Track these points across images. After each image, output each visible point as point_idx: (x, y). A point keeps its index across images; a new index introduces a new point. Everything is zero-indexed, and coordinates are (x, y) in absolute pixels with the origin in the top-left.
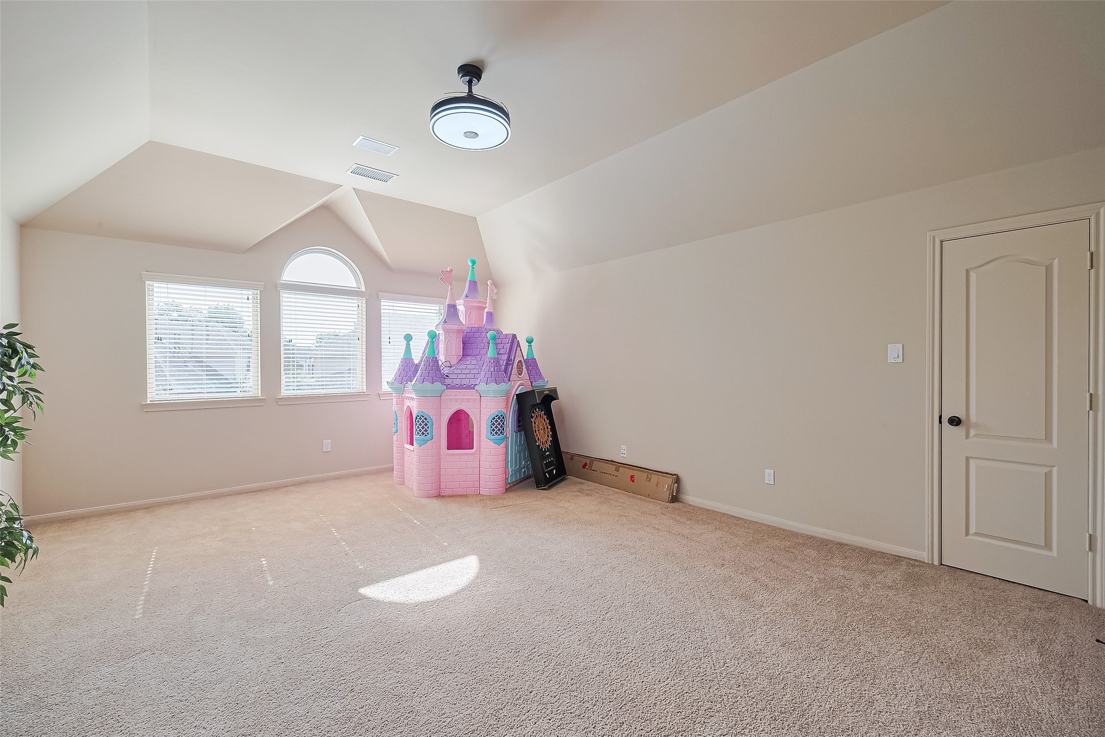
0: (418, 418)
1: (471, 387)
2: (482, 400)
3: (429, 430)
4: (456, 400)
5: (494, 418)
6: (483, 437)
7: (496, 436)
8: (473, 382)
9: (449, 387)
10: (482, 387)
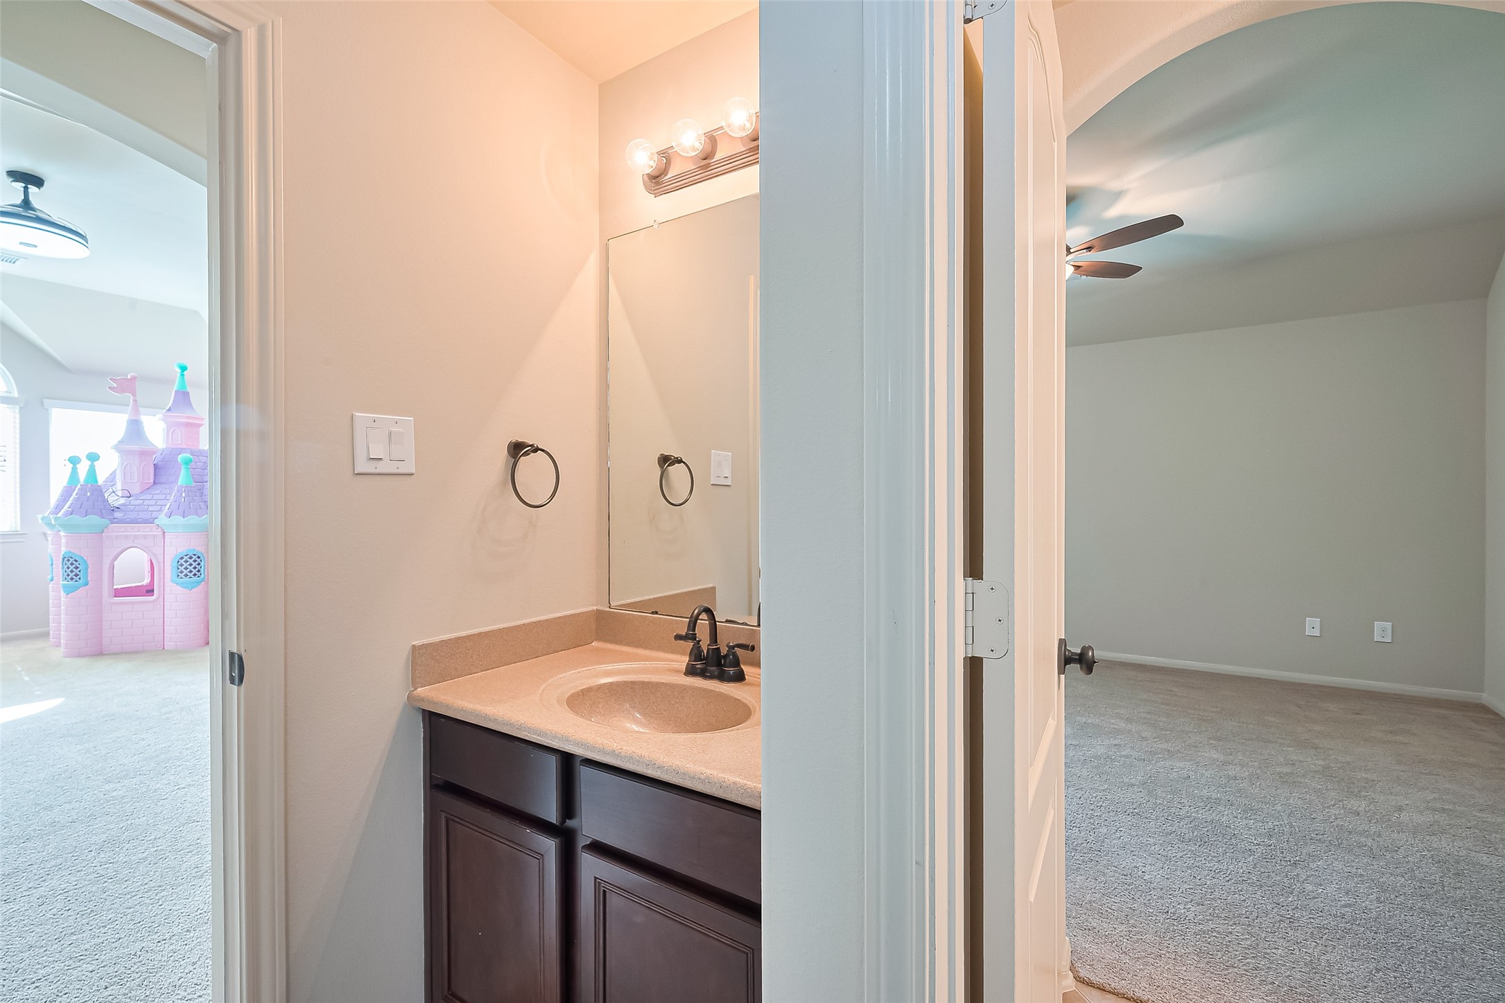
0: (66, 559)
1: (150, 521)
2: (166, 537)
3: (81, 575)
4: (127, 537)
5: (182, 558)
6: (168, 581)
7: (186, 579)
8: (154, 515)
9: (114, 521)
10: (162, 520)
